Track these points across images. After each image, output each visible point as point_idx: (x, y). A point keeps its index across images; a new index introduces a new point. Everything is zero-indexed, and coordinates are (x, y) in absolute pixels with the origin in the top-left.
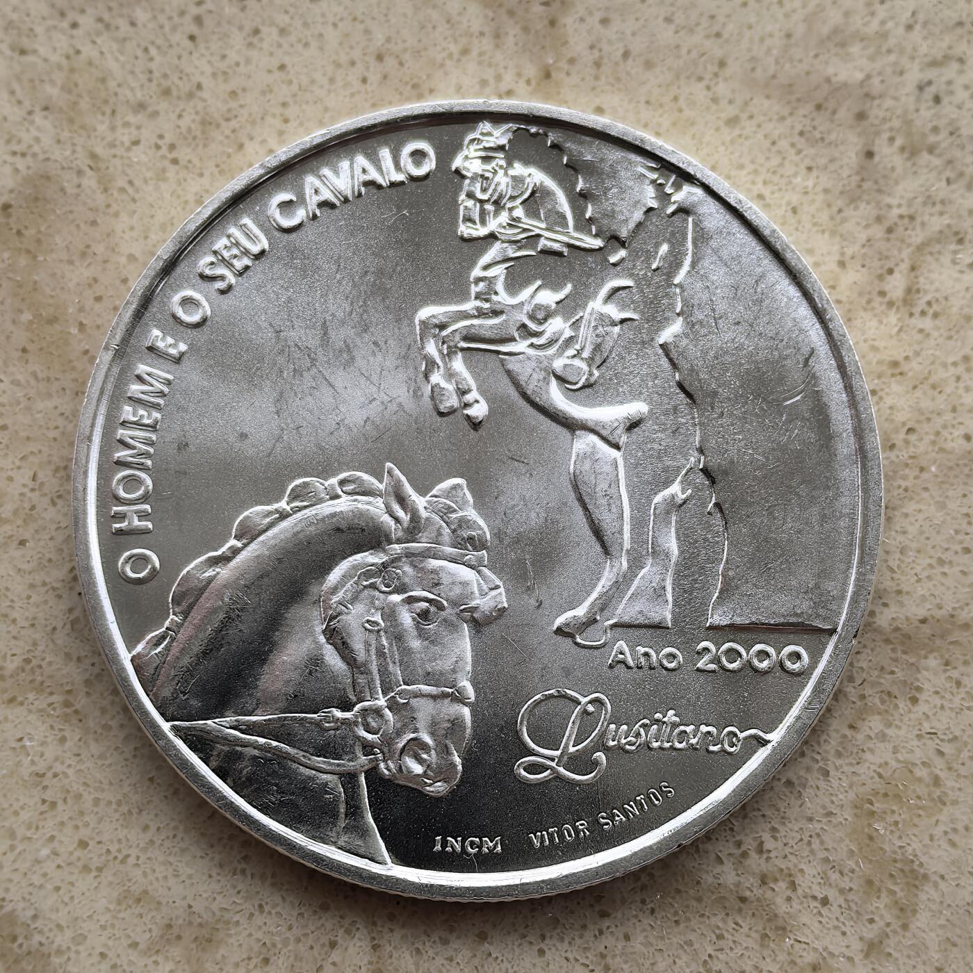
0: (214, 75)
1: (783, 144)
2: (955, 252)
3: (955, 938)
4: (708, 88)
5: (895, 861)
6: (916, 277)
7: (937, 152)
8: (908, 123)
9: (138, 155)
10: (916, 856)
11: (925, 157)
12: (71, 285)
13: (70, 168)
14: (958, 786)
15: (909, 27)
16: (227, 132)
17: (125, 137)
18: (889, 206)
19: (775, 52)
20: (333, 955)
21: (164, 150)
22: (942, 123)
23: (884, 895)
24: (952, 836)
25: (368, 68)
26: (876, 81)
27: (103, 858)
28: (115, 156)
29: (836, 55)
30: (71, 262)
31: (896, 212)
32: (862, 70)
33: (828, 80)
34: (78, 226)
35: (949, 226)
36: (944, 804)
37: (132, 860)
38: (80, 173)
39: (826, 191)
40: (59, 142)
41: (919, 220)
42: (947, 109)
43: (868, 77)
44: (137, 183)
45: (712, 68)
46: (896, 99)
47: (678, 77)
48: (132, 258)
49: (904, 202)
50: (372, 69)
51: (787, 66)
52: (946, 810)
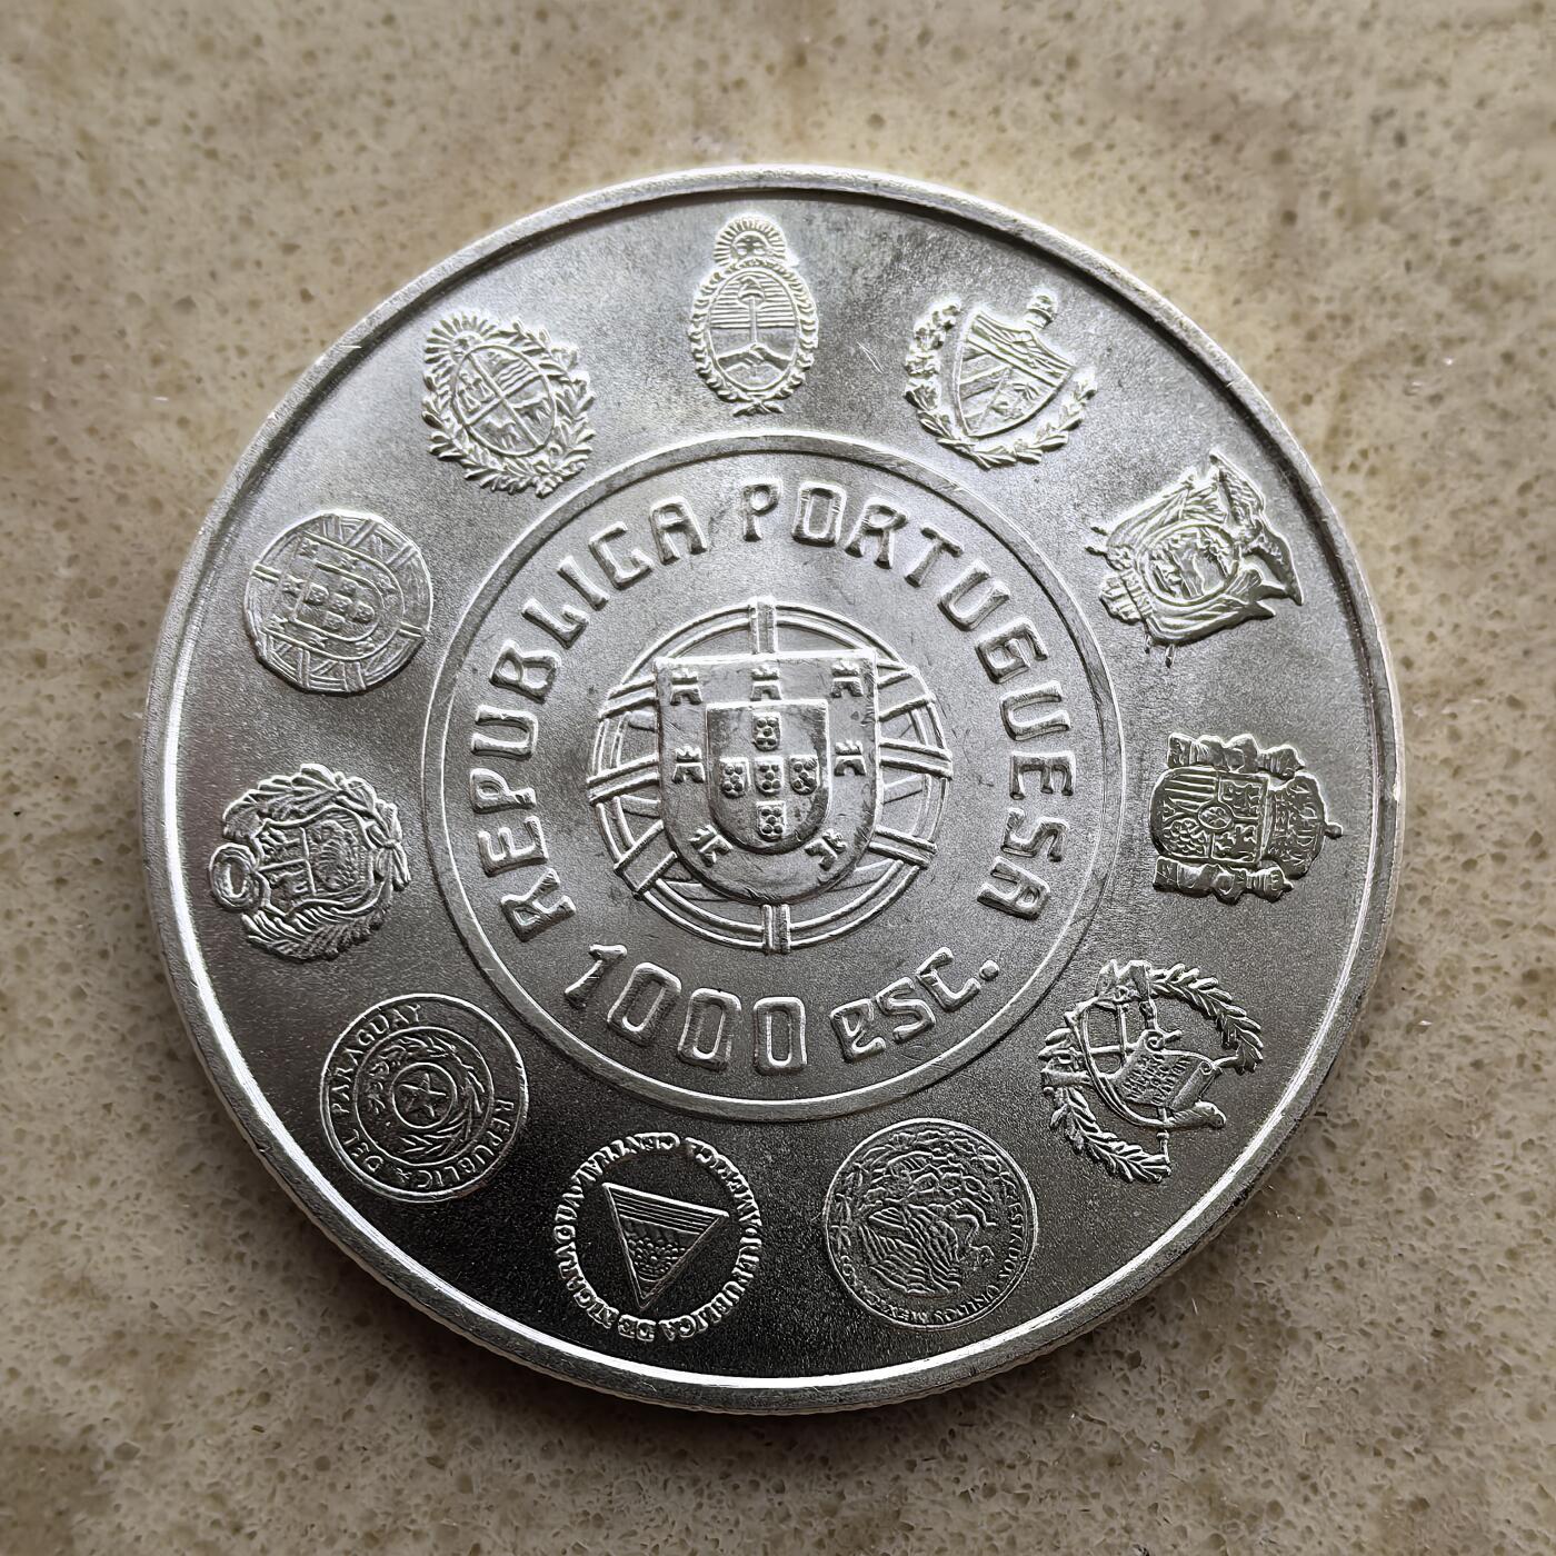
0: (283, 25)
1: (1158, 192)
2: (1409, 377)
3: (1332, 1431)
4: (1048, 98)
5: (1247, 1306)
6: (1348, 411)
7: (1395, 220)
8: (1353, 172)
9: (155, 141)
10: (1279, 1300)
11: (1375, 227)
12: (36, 335)
13: (49, 155)
14: (1352, 1196)
15: (1365, 25)
16: (297, 114)
17: (135, 109)
18: (1314, 300)
19: (1155, 49)
20: (370, 1395)
21: (196, 137)
22: (1405, 177)
23: (1226, 1358)
24: (1337, 1273)
25: (522, 31)
26: (1308, 104)
27: (24, 1224)
28: (120, 140)
29: (1250, 59)
30: (38, 299)
31: (1322, 308)
32: (1287, 85)
33: (1234, 98)
34: (54, 245)
35: (1404, 336)
36: (1329, 1223)
37: (68, 1230)
38: (63, 162)
39: (1217, 269)
40: (34, 112)
41: (1357, 324)
42: (1415, 156)
43: (1297, 97)
44: (152, 183)
45: (1056, 67)
46: (1337, 134)
47: (1001, 78)
48: (134, 299)
49: (1337, 294)
50: (528, 32)
51: (1173, 72)
52: (1331, 1232)
